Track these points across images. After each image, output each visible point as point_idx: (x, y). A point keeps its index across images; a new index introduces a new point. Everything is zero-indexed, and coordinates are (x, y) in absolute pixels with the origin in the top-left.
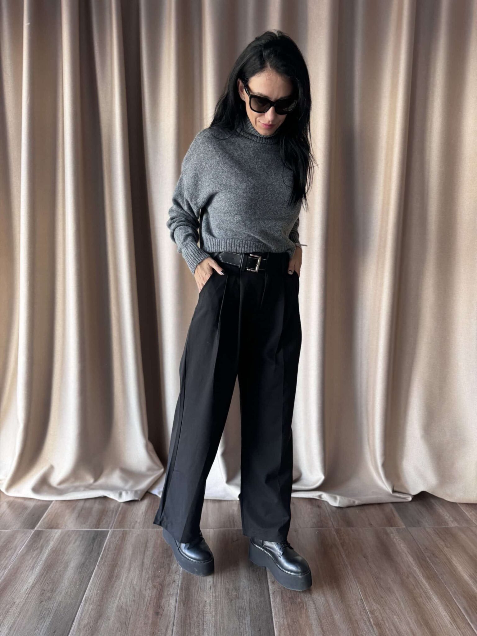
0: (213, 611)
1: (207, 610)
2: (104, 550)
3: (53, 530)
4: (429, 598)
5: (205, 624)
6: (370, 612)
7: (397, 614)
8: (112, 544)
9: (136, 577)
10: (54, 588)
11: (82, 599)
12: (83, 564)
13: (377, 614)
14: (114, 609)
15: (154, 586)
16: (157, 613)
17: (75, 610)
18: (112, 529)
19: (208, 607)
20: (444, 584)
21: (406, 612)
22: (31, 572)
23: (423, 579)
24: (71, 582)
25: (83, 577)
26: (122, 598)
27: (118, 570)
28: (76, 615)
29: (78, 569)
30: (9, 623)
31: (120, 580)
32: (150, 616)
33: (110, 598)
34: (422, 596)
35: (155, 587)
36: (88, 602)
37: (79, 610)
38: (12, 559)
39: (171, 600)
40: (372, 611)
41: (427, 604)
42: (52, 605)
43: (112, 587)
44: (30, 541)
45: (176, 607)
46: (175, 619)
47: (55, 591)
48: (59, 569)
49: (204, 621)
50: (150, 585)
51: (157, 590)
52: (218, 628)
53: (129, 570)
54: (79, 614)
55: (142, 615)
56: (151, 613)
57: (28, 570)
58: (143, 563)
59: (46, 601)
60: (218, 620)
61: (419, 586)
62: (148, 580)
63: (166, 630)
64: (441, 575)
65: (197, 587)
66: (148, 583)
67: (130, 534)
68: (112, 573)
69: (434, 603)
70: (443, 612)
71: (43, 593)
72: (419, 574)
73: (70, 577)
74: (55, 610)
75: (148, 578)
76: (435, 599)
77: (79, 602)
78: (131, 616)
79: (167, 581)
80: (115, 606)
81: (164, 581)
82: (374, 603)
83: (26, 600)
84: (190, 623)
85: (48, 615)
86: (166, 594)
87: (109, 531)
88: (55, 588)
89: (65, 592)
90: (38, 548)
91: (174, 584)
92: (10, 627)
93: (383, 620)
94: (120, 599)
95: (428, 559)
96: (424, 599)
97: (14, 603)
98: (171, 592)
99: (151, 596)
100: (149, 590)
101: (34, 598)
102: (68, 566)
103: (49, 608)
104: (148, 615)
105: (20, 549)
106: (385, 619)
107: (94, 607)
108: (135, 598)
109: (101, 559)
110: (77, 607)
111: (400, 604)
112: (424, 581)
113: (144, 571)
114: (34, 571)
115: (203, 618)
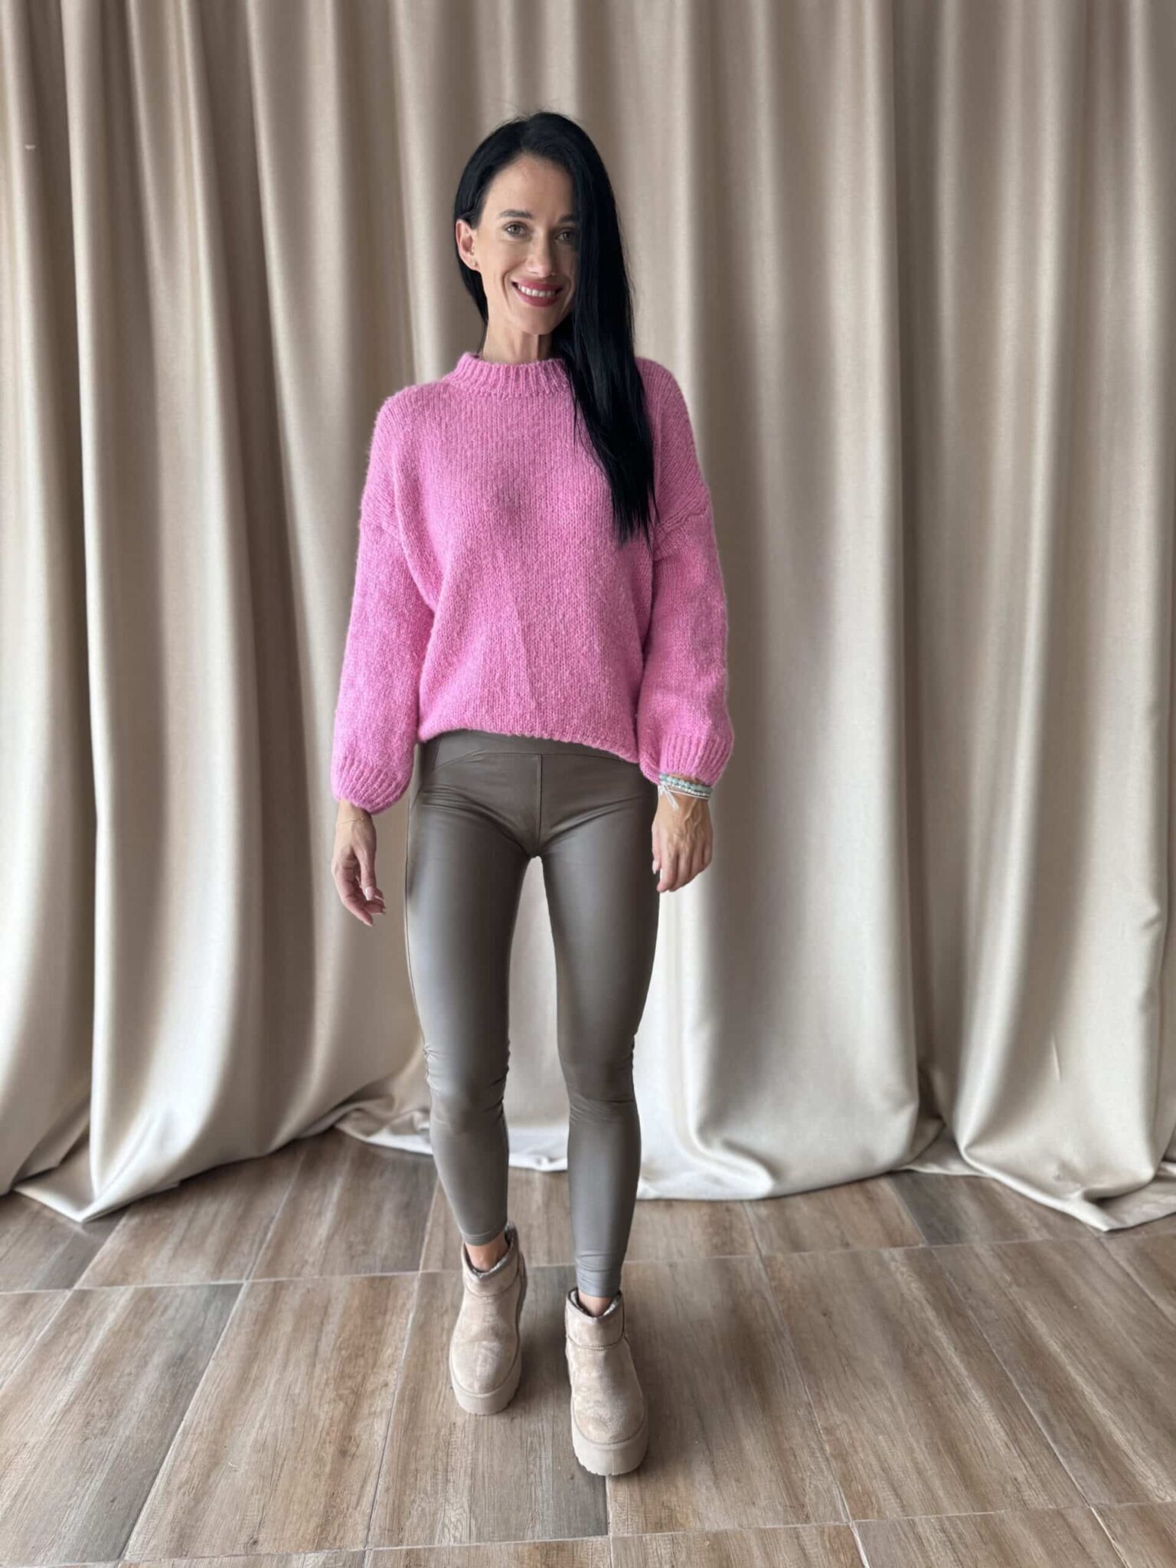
0: (470, 1443)
1: (455, 1441)
2: (231, 1324)
3: (115, 1288)
4: (964, 1396)
5: (449, 1469)
6: (825, 1429)
7: (885, 1431)
8: (248, 1313)
9: (300, 1380)
10: (113, 1410)
11: (177, 1430)
12: (182, 1358)
13: (841, 1433)
14: (248, 1450)
15: (341, 1397)
16: (343, 1453)
17: (159, 1454)
18: (250, 1280)
19: (460, 1435)
20: (1003, 1364)
21: (908, 1427)
22: (63, 1380)
23: (954, 1356)
24: (153, 1396)
25: (180, 1386)
26: (266, 1423)
27: (259, 1366)
28: (161, 1464)
29: (169, 1368)
30: (14, 1486)
31: (264, 1387)
32: (329, 1459)
33: (239, 1426)
34: (948, 1392)
35: (341, 1399)
36: (189, 1436)
37: (169, 1453)
38: (21, 1353)
39: (375, 1425)
40: (829, 1428)
41: (958, 1407)
42: (110, 1446)
43: (245, 1403)
44: (62, 1314)
45: (386, 1437)
46: (384, 1462)
47: (116, 1417)
48: (127, 1371)
49: (447, 1465)
50: (330, 1394)
51: (346, 1403)
52: (479, 1477)
53: (285, 1366)
54: (168, 1462)
55: (309, 1459)
56: (330, 1451)
57: (56, 1375)
58: (317, 1348)
59: (95, 1438)
60: (480, 1461)
61: (944, 1372)
62: (327, 1384)
63: (362, 1487)
64: (998, 1345)
65: (436, 1395)
66: (327, 1390)
67: (291, 1288)
68: (244, 1373)
69: (975, 1406)
70: (993, 1424)
71: (88, 1423)
72: (945, 1345)
73: (151, 1386)
74: (115, 1456)
75: (327, 1380)
76: (977, 1396)
77: (169, 1436)
78: (286, 1463)
79: (368, 1385)
80: (251, 1441)
81: (362, 1386)
82: (835, 1411)
83: (51, 1436)
84: (417, 1470)
85: (98, 1466)
86: (365, 1410)
87: (241, 1285)
88: (115, 1412)
89: (139, 1417)
90: (79, 1328)
91: (386, 1392)
92: (14, 1493)
93: (853, 1446)
94: (261, 1427)
95: (970, 1313)
96: (952, 1398)
97: (25, 1444)
98: (376, 1408)
99: (332, 1419)
100: (327, 1406)
101: (68, 1433)
102: (146, 1364)
103: (101, 1453)
104: (323, 1457)
105: (40, 1332)
106: (857, 1444)
107: (204, 1446)
108: (295, 1424)
109: (223, 1344)
110: (164, 1447)
111: (895, 1410)
112: (957, 1361)
113: (319, 1366)
114: (70, 1375)
115: (447, 1458)
